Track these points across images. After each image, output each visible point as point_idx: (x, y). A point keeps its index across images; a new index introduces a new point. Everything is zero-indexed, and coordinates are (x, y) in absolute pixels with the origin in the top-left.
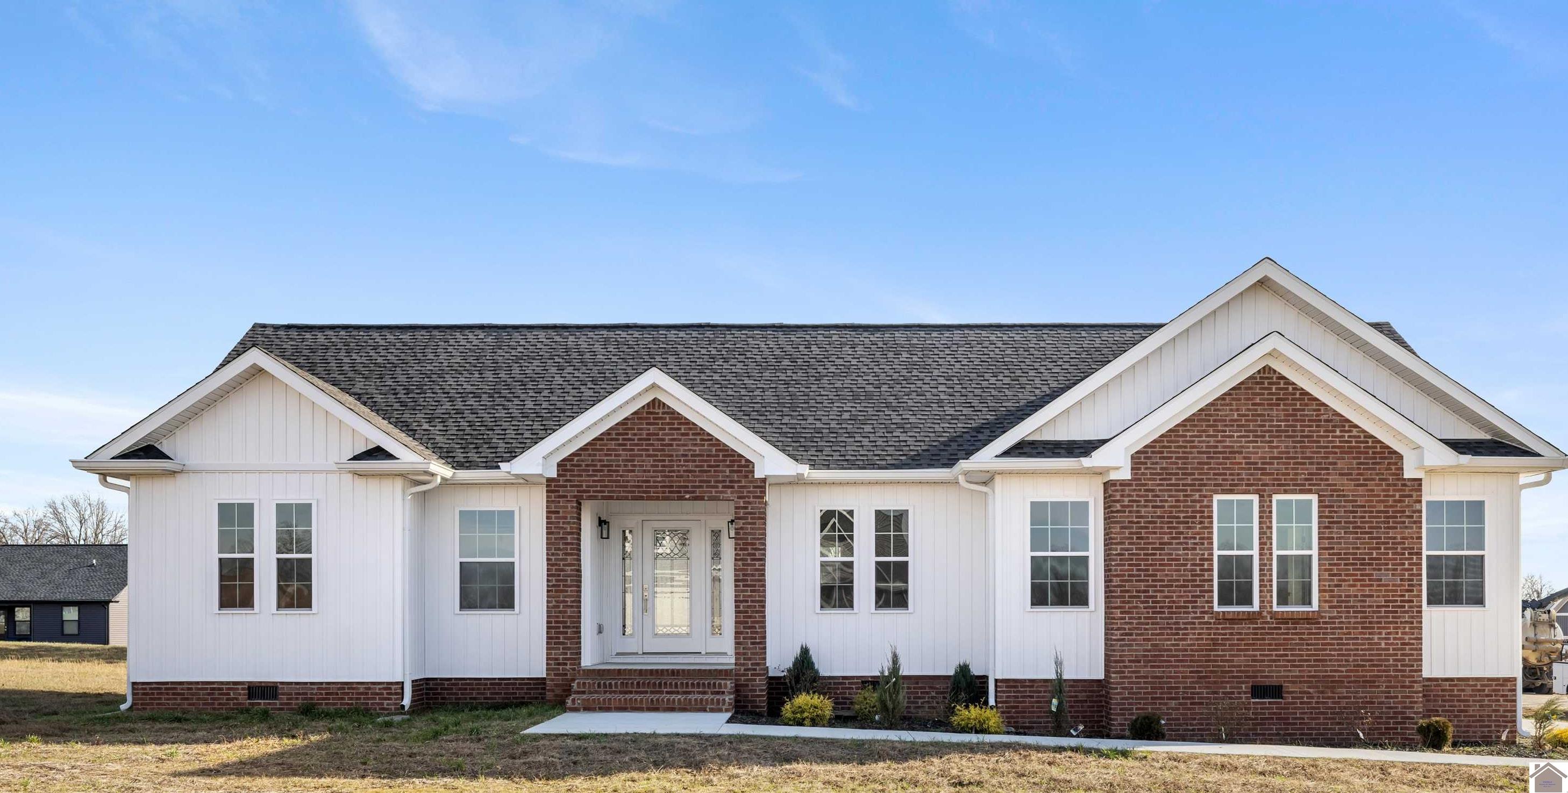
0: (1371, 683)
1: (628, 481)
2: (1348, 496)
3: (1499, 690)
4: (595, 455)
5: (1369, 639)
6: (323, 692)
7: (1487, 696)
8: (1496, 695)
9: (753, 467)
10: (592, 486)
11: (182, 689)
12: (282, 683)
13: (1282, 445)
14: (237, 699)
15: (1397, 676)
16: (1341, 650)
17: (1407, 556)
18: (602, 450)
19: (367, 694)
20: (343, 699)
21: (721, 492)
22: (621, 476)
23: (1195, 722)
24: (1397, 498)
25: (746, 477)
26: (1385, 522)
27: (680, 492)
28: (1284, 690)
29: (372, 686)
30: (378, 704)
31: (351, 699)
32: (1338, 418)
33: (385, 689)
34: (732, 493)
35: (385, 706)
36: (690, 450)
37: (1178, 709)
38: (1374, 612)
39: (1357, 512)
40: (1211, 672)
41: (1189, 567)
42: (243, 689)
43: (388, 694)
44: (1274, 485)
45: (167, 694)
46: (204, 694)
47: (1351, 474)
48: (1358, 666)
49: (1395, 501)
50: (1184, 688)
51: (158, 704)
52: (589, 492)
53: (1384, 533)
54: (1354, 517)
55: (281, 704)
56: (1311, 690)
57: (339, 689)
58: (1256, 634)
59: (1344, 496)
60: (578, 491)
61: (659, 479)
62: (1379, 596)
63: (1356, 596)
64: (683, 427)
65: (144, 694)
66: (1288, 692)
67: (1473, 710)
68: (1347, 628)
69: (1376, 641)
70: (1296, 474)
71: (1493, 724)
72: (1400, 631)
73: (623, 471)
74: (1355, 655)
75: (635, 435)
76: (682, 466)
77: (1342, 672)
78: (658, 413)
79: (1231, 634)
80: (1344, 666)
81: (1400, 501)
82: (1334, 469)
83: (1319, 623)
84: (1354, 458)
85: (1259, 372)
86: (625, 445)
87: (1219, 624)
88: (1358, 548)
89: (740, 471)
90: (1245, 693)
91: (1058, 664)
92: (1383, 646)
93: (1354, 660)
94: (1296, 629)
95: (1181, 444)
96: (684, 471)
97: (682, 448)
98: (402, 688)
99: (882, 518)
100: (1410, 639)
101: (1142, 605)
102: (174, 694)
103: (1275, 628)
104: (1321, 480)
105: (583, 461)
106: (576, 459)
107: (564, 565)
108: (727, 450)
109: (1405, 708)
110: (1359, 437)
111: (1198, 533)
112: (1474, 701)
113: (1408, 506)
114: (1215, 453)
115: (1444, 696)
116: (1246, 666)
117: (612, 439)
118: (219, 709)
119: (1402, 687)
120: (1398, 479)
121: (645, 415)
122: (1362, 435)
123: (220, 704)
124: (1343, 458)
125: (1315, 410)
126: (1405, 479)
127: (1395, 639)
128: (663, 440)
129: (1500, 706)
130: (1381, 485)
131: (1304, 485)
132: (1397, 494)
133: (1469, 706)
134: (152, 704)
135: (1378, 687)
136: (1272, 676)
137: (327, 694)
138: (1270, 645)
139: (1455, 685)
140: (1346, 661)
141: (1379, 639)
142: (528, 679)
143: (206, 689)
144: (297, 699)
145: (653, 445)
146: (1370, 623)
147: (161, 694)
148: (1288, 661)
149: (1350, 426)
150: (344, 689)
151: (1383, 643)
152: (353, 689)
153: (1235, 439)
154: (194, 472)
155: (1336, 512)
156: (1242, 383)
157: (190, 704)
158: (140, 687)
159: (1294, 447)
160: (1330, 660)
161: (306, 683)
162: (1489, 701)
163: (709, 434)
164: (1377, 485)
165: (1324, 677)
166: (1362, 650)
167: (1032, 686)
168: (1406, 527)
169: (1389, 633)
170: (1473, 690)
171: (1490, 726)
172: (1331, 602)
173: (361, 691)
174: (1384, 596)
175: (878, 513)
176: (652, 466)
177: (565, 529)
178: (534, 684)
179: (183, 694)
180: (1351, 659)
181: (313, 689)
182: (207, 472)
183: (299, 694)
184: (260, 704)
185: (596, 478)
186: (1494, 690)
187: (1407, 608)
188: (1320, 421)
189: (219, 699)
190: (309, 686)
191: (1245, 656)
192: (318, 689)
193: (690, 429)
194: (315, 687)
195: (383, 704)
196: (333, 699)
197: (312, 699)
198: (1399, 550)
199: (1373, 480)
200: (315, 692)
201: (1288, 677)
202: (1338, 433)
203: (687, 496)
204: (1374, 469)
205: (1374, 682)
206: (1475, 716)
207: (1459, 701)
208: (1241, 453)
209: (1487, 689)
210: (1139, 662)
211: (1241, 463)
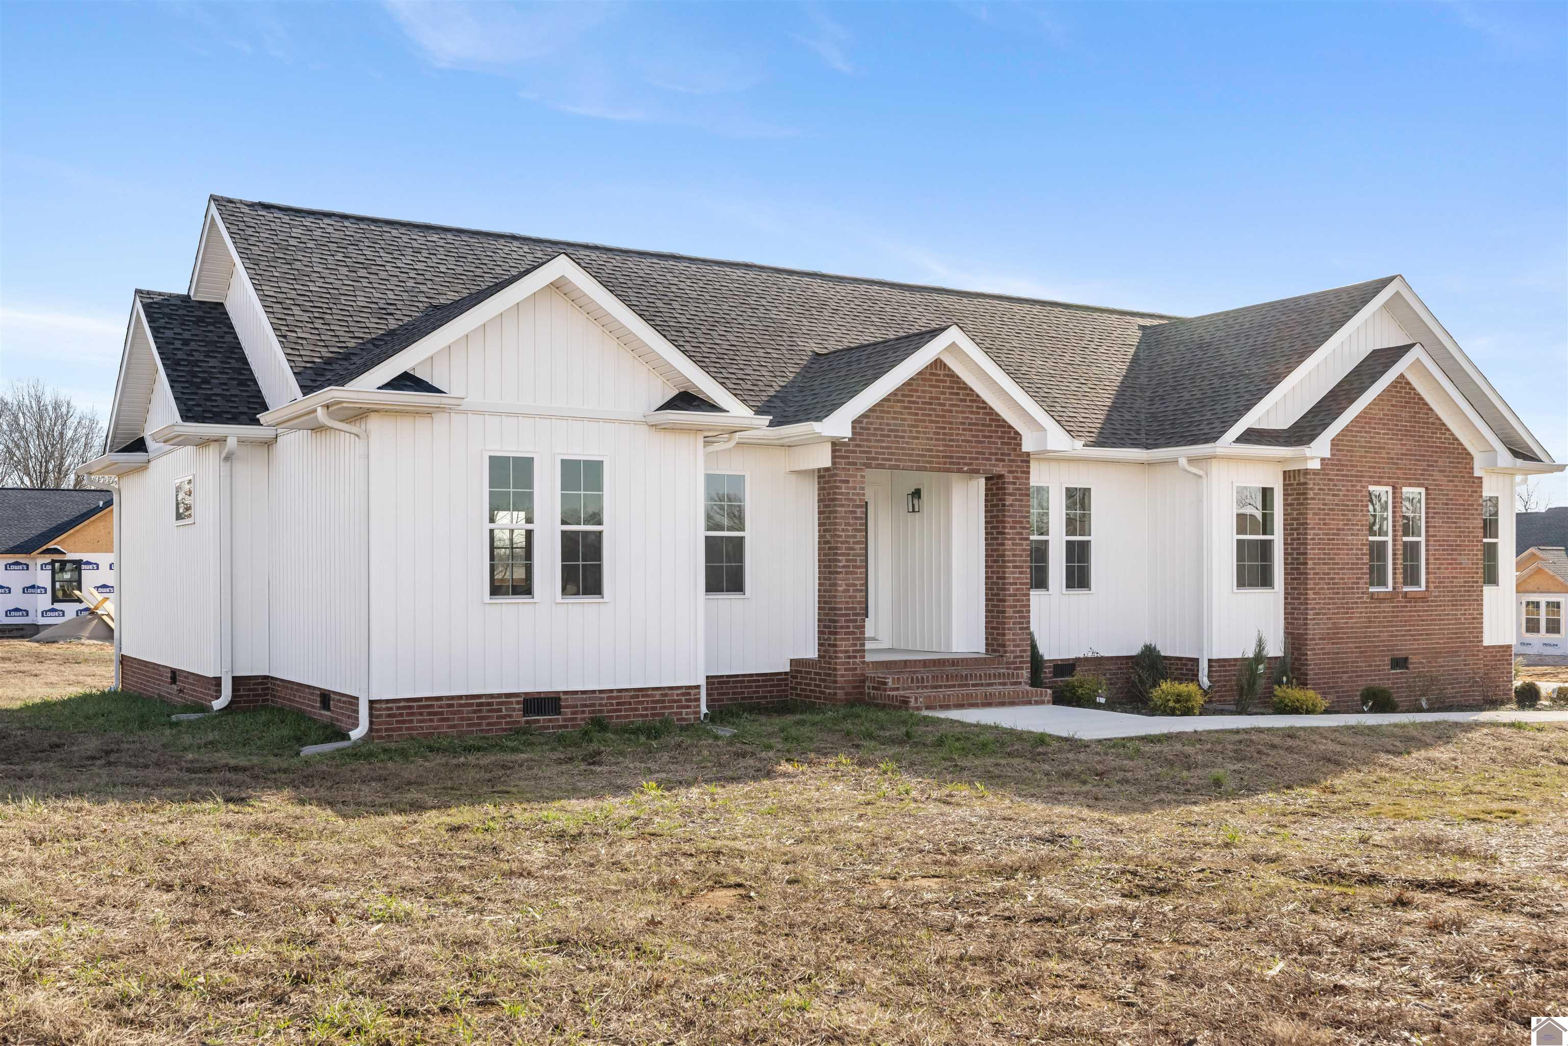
0: (1455, 653)
1: (913, 449)
2: (1444, 490)
4: (883, 418)
5: (1455, 615)
6: (614, 702)
9: (1021, 440)
10: (880, 453)
11: (441, 707)
12: (566, 693)
13: (1407, 443)
14: (510, 716)
16: (1440, 625)
17: (1475, 543)
18: (889, 412)
19: (663, 702)
20: (636, 709)
21: (994, 465)
22: (907, 443)
24: (1470, 493)
25: (1015, 450)
26: (1463, 514)
27: (959, 464)
28: (1410, 661)
29: (670, 692)
30: (676, 713)
31: (646, 709)
33: (683, 694)
34: (1003, 466)
35: (684, 716)
36: (967, 418)
37: (1348, 682)
38: (1458, 591)
39: (1448, 504)
40: (1368, 647)
41: (1354, 551)
42: (518, 703)
43: (687, 700)
44: (1401, 478)
45: (421, 714)
46: (468, 712)
48: (1449, 638)
49: (1468, 496)
50: (1352, 662)
51: (408, 729)
52: (877, 459)
53: (1463, 523)
54: (1447, 509)
55: (565, 720)
56: (1423, 661)
57: (632, 697)
58: (1393, 612)
59: (1441, 490)
60: (868, 459)
61: (941, 448)
63: (1448, 578)
64: (961, 392)
65: (389, 716)
66: (1412, 663)
68: (1444, 606)
69: (1459, 617)
70: (1414, 470)
72: (1471, 607)
73: (908, 437)
74: (1448, 629)
75: (919, 397)
76: (961, 435)
77: (1441, 644)
78: (939, 375)
79: (1379, 612)
80: (1442, 639)
81: (1471, 496)
82: (1436, 467)
83: (1425, 602)
84: (1447, 457)
86: (910, 408)
87: (1372, 603)
88: (1449, 536)
89: (1010, 444)
90: (1387, 665)
92: (1463, 621)
93: (1447, 634)
94: (1413, 607)
96: (963, 441)
97: (961, 415)
98: (698, 693)
99: (1070, 493)
100: (1479, 616)
101: (1326, 587)
102: (430, 714)
103: (1402, 607)
104: (1426, 475)
105: (871, 424)
106: (865, 420)
107: (854, 543)
108: (999, 421)
109: (1474, 674)
110: (1450, 439)
111: (1360, 521)
113: (1474, 500)
114: (1370, 447)
116: (1387, 641)
117: (898, 401)
118: (488, 731)
119: (1473, 655)
120: (1470, 478)
121: (928, 376)
123: (489, 724)
124: (1441, 458)
126: (1474, 478)
127: (1469, 614)
128: (944, 405)
130: (1462, 482)
131: (1417, 480)
132: (1470, 490)
134: (400, 729)
135: (1460, 656)
136: (1404, 648)
137: (618, 704)
138: (1401, 621)
140: (1443, 634)
141: (1461, 615)
142: (757, 675)
143: (471, 705)
144: (583, 712)
145: (935, 410)
146: (1456, 601)
147: (413, 714)
148: (1411, 636)
150: (637, 696)
151: (1463, 618)
152: (648, 696)
154: (458, 412)
155: (1435, 504)
157: (450, 727)
158: (384, 706)
159: (1415, 446)
160: (1434, 634)
161: (594, 692)
163: (984, 402)
164: (1459, 482)
165: (1431, 648)
166: (1451, 625)
167: (1236, 665)
168: (1475, 519)
169: (1466, 610)
172: (1435, 583)
173: (657, 698)
174: (1463, 578)
175: (1068, 489)
176: (935, 433)
177: (855, 501)
178: (763, 681)
179: (442, 713)
180: (1446, 632)
181: (602, 699)
182: (475, 413)
183: (585, 706)
184: (538, 721)
185: (884, 445)
187: (1475, 588)
188: (1428, 423)
189: (489, 717)
190: (597, 695)
191: (1387, 632)
192: (608, 698)
193: (968, 395)
194: (605, 695)
195: (681, 713)
196: (626, 710)
197: (601, 711)
198: (1471, 538)
199: (1457, 477)
200: (604, 702)
201: (1413, 649)
202: (1438, 435)
203: (965, 469)
204: (1458, 468)
205: (1458, 652)
208: (1384, 448)
210: (1325, 639)
211: (1384, 458)
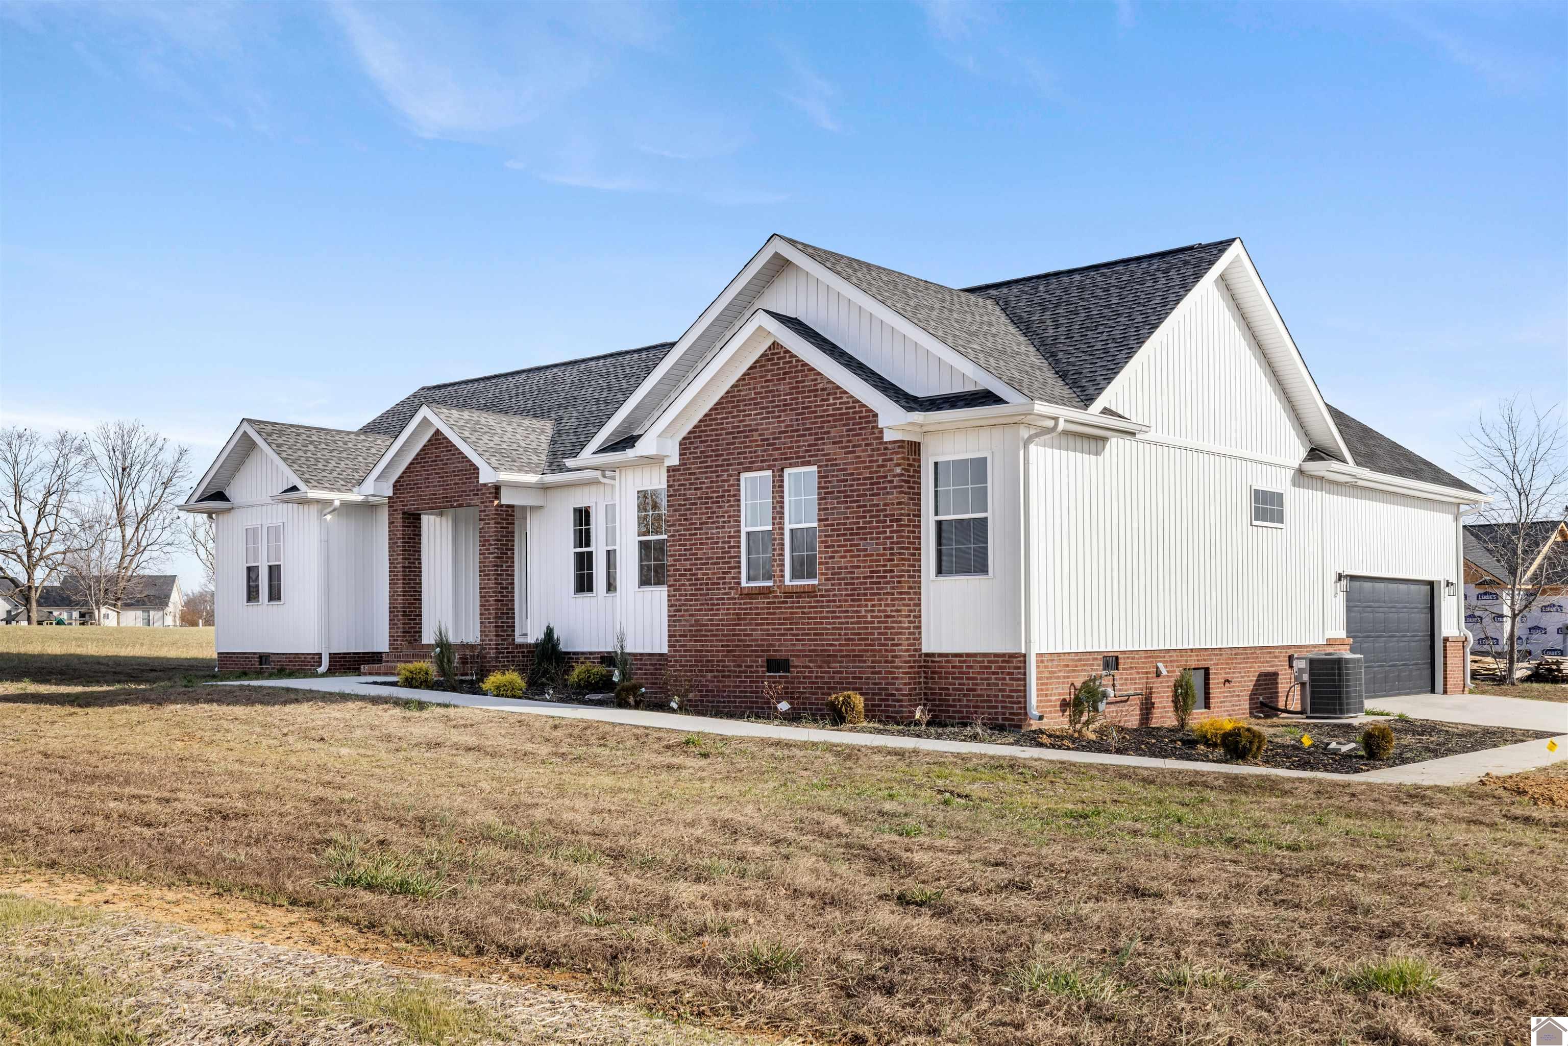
0: (858, 657)
1: (426, 495)
2: (840, 465)
3: (1005, 668)
4: (410, 477)
5: (857, 612)
7: (994, 673)
8: (1002, 673)
11: (235, 658)
12: (271, 654)
13: (788, 418)
14: (255, 665)
15: (880, 651)
16: (834, 623)
17: (888, 523)
18: (413, 472)
19: (305, 662)
20: (295, 665)
21: (472, 499)
23: (725, 694)
24: (880, 463)
26: (870, 489)
27: (451, 501)
28: (792, 663)
29: (307, 656)
30: (309, 669)
31: (298, 665)
32: (830, 386)
33: (312, 658)
34: (478, 499)
36: (456, 466)
37: (713, 681)
38: (861, 583)
39: (847, 481)
40: (737, 646)
41: (720, 545)
42: (257, 658)
43: (313, 662)
44: (781, 459)
47: (841, 442)
48: (849, 639)
49: (879, 466)
50: (718, 661)
53: (869, 500)
54: (845, 486)
55: (271, 668)
56: (811, 665)
58: (769, 608)
59: (836, 465)
60: (403, 506)
62: (864, 567)
63: (846, 568)
64: (452, 448)
66: (794, 666)
67: (981, 689)
68: (839, 601)
69: (863, 613)
70: (799, 447)
71: (1000, 705)
72: (883, 603)
73: (424, 487)
74: (846, 629)
75: (429, 458)
77: (835, 646)
78: (440, 440)
79: (751, 609)
80: (837, 640)
81: (883, 466)
82: (828, 438)
83: (816, 596)
84: (844, 425)
85: (770, 348)
87: (742, 599)
88: (848, 518)
90: (762, 666)
91: (622, 639)
92: (869, 619)
93: (846, 634)
94: (798, 602)
95: (714, 427)
97: (453, 465)
98: (321, 658)
100: (892, 611)
101: (687, 583)
103: (783, 602)
104: (818, 450)
105: (405, 481)
106: (402, 480)
109: (887, 684)
110: (848, 403)
111: (726, 512)
112: (982, 679)
113: (889, 471)
114: (738, 432)
115: (954, 673)
116: (762, 640)
119: (886, 662)
120: (881, 443)
121: (434, 442)
122: (850, 400)
123: (248, 668)
124: (835, 426)
125: (812, 380)
126: (886, 443)
127: (879, 611)
128: (443, 460)
129: (1006, 684)
130: (867, 451)
131: (804, 457)
132: (880, 458)
133: (977, 684)
135: (865, 661)
136: (783, 648)
138: (779, 619)
139: (964, 662)
140: (840, 635)
141: (866, 611)
143: (243, 657)
144: (277, 665)
146: (858, 595)
148: (794, 635)
149: (841, 393)
151: (869, 615)
153: (753, 418)
154: (243, 507)
155: (830, 482)
156: (757, 362)
157: (238, 668)
158: (220, 656)
159: (797, 420)
160: (827, 634)
161: (280, 654)
162: (996, 679)
164: (863, 451)
165: (822, 651)
166: (852, 623)
167: (641, 660)
168: (888, 493)
169: (873, 606)
170: (981, 667)
171: (996, 707)
172: (826, 574)
173: (303, 659)
174: (870, 567)
176: (438, 482)
177: (397, 535)
180: (843, 632)
182: (252, 506)
183: (278, 661)
184: (263, 668)
185: (411, 495)
186: (1000, 668)
187: (888, 579)
188: (817, 390)
189: (248, 664)
191: (761, 630)
195: (311, 669)
196: (291, 665)
197: (283, 665)
198: (881, 518)
199: (860, 446)
201: (793, 651)
202: (831, 401)
203: (455, 504)
204: (860, 435)
205: (862, 656)
206: (982, 696)
207: (968, 679)
208: (757, 430)
209: (993, 665)
210: (686, 636)
211: (757, 441)
